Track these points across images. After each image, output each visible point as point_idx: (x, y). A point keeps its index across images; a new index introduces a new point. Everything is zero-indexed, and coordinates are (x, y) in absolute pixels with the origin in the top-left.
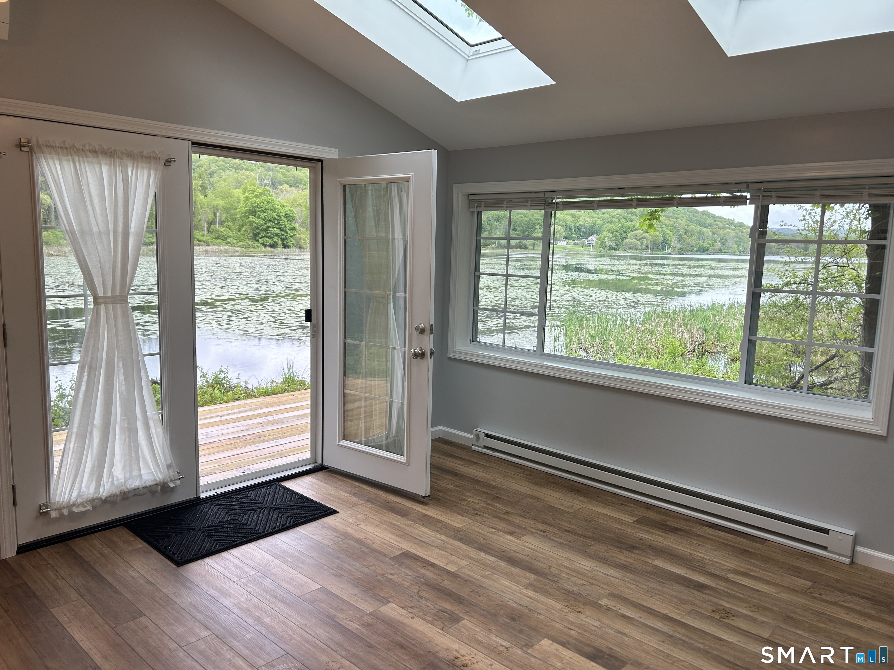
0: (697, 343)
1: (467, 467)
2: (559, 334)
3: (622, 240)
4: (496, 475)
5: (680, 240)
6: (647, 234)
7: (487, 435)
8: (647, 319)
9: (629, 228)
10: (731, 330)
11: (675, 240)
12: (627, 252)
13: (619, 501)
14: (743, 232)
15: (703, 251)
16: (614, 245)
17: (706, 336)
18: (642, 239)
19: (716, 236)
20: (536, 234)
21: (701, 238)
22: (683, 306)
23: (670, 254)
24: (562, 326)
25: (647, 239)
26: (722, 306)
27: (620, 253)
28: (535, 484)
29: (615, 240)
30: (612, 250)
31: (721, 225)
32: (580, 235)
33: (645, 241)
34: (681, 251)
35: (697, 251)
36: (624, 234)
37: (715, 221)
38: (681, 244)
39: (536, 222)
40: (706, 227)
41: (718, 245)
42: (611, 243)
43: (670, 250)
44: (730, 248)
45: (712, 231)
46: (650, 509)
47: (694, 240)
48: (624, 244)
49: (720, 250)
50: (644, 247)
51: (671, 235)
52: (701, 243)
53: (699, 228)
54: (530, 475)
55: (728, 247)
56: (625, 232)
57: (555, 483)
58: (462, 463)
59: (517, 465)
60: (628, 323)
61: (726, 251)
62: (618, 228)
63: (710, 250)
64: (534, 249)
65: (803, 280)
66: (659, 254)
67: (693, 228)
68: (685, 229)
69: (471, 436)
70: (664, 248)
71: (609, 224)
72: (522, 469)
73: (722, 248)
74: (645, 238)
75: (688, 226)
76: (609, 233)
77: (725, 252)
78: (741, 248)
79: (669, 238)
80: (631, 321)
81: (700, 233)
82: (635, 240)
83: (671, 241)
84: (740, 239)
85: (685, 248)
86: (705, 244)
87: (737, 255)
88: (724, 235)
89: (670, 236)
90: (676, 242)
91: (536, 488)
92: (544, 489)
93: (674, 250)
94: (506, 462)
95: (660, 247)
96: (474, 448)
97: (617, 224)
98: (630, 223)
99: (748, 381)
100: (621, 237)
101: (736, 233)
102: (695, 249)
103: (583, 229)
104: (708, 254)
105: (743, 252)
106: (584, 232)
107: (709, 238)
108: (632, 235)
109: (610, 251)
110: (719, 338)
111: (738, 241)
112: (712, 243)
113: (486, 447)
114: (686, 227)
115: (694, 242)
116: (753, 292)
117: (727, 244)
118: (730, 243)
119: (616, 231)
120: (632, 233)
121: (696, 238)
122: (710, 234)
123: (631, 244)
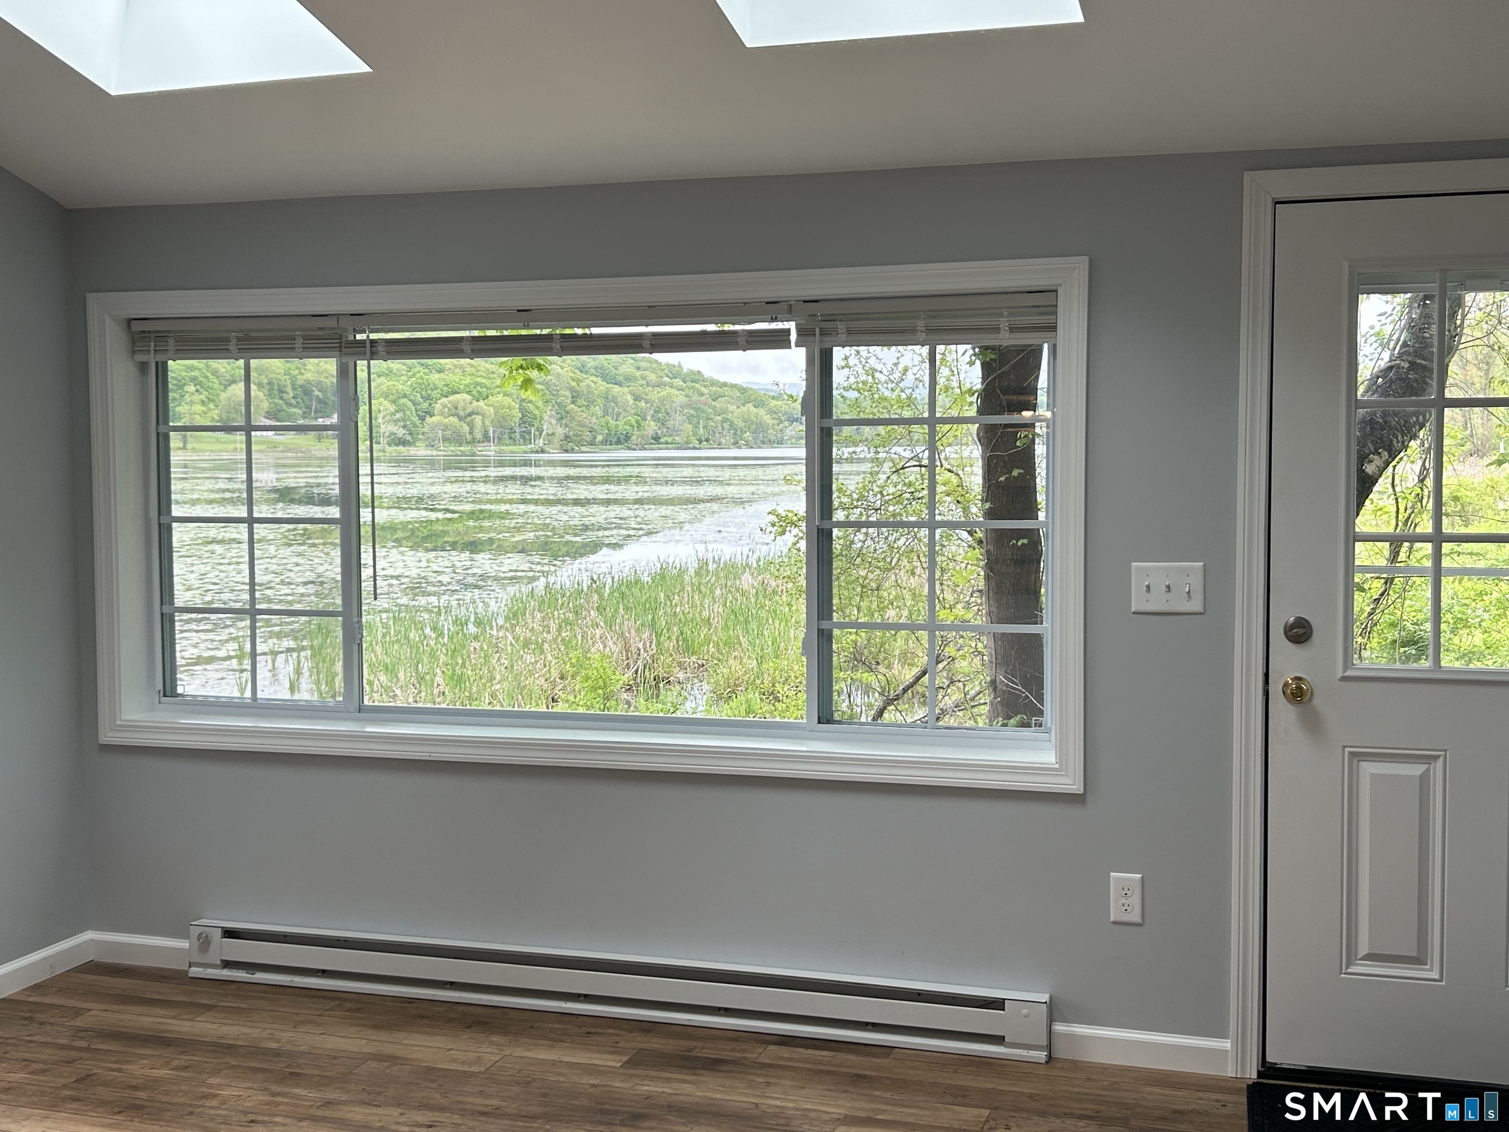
0: (639, 662)
1: (192, 1020)
2: (298, 672)
3: (422, 419)
4: (276, 1026)
5: (563, 416)
6: (481, 403)
7: (229, 933)
8: (515, 615)
9: (437, 388)
10: (710, 625)
11: (552, 416)
12: (438, 449)
13: (580, 1027)
14: (702, 394)
15: (619, 442)
16: (401, 432)
17: (659, 644)
18: (470, 415)
19: (643, 404)
20: (187, 407)
21: (610, 410)
22: (595, 578)
23: (543, 451)
24: (303, 648)
25: (483, 415)
26: (682, 571)
27: (420, 451)
28: (377, 1027)
29: (404, 420)
30: (397, 445)
31: (652, 377)
32: (309, 407)
33: (478, 419)
34: (568, 443)
35: (604, 442)
36: (426, 405)
37: (638, 368)
38: (566, 426)
39: (184, 374)
40: (620, 384)
41: (651, 427)
42: (392, 428)
43: (541, 442)
44: (674, 432)
45: (632, 393)
46: (649, 1031)
47: (594, 417)
48: (426, 429)
49: (656, 438)
50: (479, 436)
51: (540, 404)
52: (612, 423)
53: (603, 386)
54: (358, 1010)
55: (674, 430)
56: (427, 398)
57: (422, 1017)
58: (172, 1012)
59: (319, 993)
60: (472, 629)
61: (670, 440)
62: (407, 389)
63: (634, 438)
64: (184, 448)
65: (858, 500)
66: (518, 450)
67: (588, 386)
68: (572, 389)
69: (184, 944)
70: (526, 437)
71: (383, 379)
72: (334, 999)
73: (659, 432)
74: (478, 414)
75: (578, 381)
76: (386, 403)
77: (667, 443)
78: (701, 431)
79: (536, 412)
80: (478, 623)
81: (607, 397)
82: (454, 420)
83: (542, 418)
84: (697, 410)
85: (577, 435)
86: (621, 426)
87: (695, 448)
88: (662, 400)
89: (537, 408)
90: (554, 422)
91: (383, 1035)
92: (401, 1035)
93: (550, 442)
94: (289, 990)
95: (517, 435)
96: (195, 972)
97: (404, 378)
98: (437, 376)
99: (825, 716)
100: (417, 410)
101: (687, 396)
102: (600, 438)
103: (317, 393)
104: (629, 448)
105: (707, 440)
106: (319, 400)
107: (628, 409)
108: (444, 406)
109: (393, 448)
110: (688, 648)
111: (692, 416)
112: (637, 422)
113: (227, 964)
114: (574, 384)
115: (594, 420)
116: (818, 529)
117: (670, 424)
118: (677, 420)
119: (405, 396)
120: (444, 400)
121: (598, 410)
122: (630, 398)
123: (445, 428)
